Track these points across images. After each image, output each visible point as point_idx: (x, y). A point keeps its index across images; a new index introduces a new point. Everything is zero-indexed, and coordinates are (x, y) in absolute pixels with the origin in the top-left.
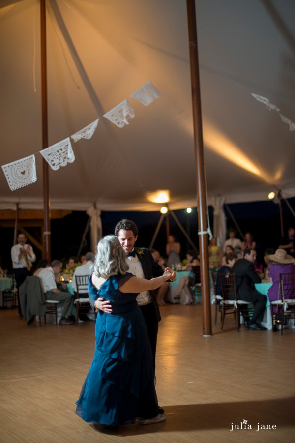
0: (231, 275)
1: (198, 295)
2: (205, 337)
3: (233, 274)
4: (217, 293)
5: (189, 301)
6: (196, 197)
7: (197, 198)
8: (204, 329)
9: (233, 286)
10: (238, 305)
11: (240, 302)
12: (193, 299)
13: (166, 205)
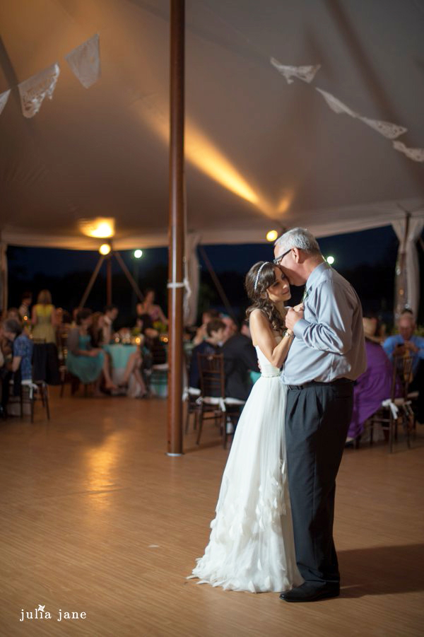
0: (218, 356)
1: (156, 384)
2: (171, 457)
3: (222, 355)
4: (191, 385)
5: (141, 392)
6: (167, 232)
7: (169, 234)
8: (169, 442)
9: (219, 374)
10: (227, 405)
11: (230, 401)
12: (148, 389)
13: (108, 241)
